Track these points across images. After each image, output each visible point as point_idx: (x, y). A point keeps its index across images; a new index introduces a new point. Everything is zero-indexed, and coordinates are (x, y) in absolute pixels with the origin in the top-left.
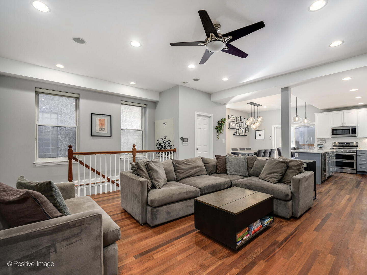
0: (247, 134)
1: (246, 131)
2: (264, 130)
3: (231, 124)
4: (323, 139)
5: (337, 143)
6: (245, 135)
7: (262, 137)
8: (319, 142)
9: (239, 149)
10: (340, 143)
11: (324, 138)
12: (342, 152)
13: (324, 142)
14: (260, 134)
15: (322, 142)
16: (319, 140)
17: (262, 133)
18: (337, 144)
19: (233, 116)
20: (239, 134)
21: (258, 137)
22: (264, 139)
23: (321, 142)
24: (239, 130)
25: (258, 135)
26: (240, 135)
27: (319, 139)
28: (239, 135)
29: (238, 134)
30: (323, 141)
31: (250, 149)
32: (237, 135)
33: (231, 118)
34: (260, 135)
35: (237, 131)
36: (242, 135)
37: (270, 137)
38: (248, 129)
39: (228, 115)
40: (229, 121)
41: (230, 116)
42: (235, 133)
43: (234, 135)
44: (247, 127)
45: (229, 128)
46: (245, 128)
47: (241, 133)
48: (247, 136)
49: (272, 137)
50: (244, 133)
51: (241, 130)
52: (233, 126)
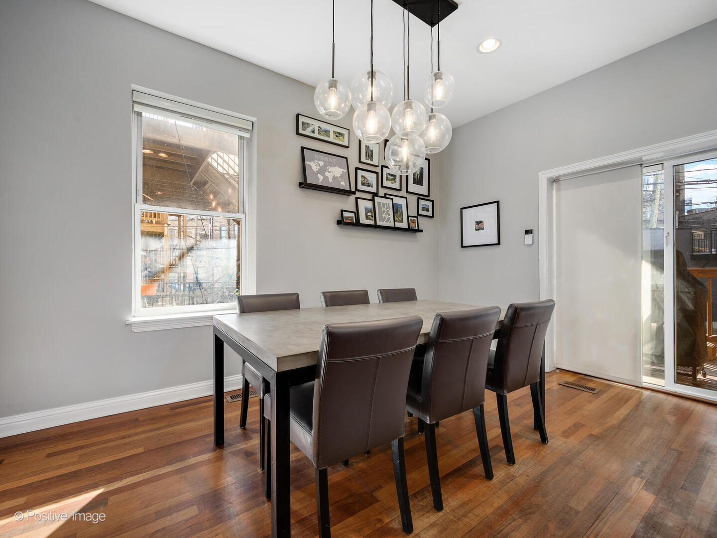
0: (423, 223)
1: (421, 212)
2: (498, 202)
3: (313, 165)
6: (409, 230)
9: (374, 297)
14: (479, 223)
17: (488, 214)
19: (332, 129)
20: (372, 222)
22: (499, 243)
24: (373, 200)
25: (474, 226)
26: (379, 223)
28: (375, 226)
29: (363, 220)
31: (408, 295)
32: (357, 224)
33: (316, 135)
34: (479, 225)
35: (364, 205)
36: (394, 229)
37: (529, 232)
38: (430, 204)
39: (298, 115)
40: (303, 148)
41: (308, 124)
42: (346, 214)
43: (339, 222)
44: (428, 196)
45: (300, 184)
46: (416, 197)
47: (389, 218)
48: (421, 231)
49: (535, 232)
50: (408, 217)
51: (386, 204)
52: (330, 176)
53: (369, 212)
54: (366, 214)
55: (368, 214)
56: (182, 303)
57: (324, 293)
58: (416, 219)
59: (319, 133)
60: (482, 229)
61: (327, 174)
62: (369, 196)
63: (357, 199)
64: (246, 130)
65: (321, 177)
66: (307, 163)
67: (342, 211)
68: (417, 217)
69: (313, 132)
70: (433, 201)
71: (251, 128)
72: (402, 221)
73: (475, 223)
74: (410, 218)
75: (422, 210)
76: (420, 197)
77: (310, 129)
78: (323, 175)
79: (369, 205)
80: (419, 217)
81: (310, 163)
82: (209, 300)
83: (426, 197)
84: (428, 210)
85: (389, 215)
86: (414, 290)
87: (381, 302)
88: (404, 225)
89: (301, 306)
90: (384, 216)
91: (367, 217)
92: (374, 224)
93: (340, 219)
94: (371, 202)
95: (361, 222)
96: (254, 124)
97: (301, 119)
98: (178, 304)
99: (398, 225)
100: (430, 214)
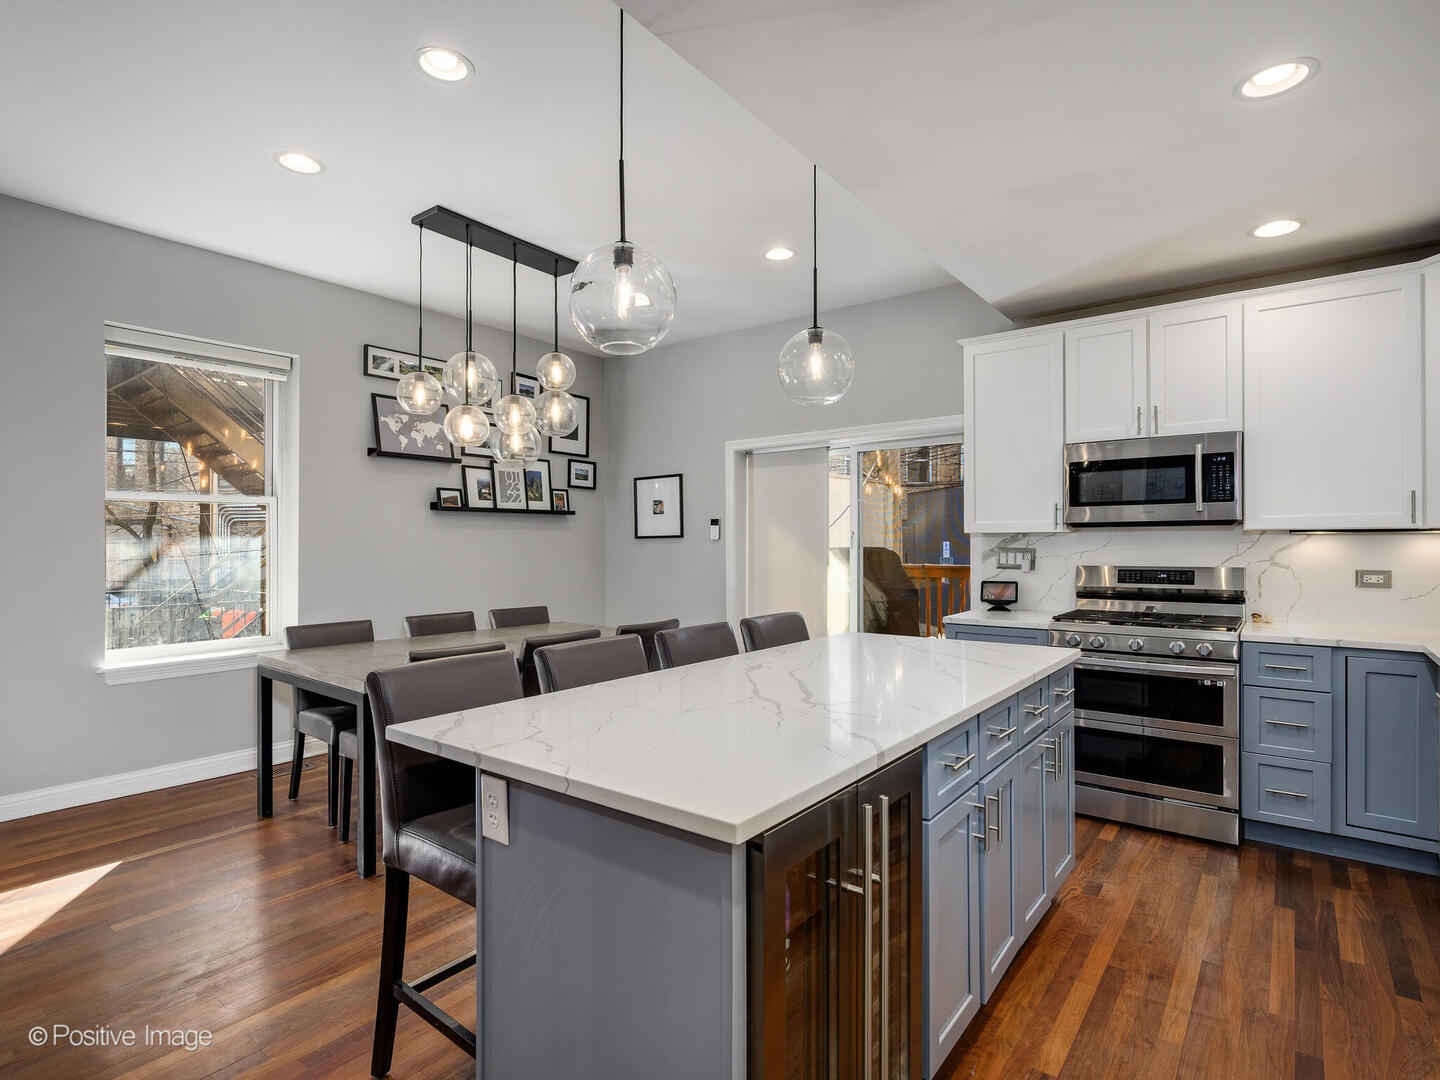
0: (577, 500)
1: (574, 482)
2: (680, 476)
3: (392, 422)
4: (1016, 537)
5: (1106, 570)
6: (554, 512)
7: (668, 524)
8: (993, 561)
9: (483, 621)
10: (1124, 574)
11: (1025, 535)
12: (1138, 653)
13: (1026, 565)
14: (658, 503)
15: (1011, 562)
16: (994, 545)
17: (666, 490)
18: (1107, 580)
19: (422, 363)
20: (488, 504)
21: (649, 525)
22: (682, 536)
23: (1003, 561)
24: (491, 468)
25: (651, 507)
26: (500, 505)
27: (996, 542)
28: (495, 510)
29: (474, 501)
30: (1019, 555)
32: (465, 508)
33: (396, 374)
34: (658, 507)
35: (476, 476)
36: (527, 511)
37: (715, 522)
38: (590, 468)
39: (366, 347)
40: (374, 396)
41: (382, 358)
42: (444, 494)
43: (434, 506)
44: (587, 456)
45: (371, 452)
46: (565, 459)
47: (518, 496)
48: (573, 513)
49: (722, 523)
50: (551, 490)
51: (514, 473)
52: (418, 437)
53: (484, 487)
54: (480, 491)
55: (483, 491)
56: (172, 641)
57: (407, 618)
58: (565, 493)
59: (401, 371)
60: (662, 512)
61: (414, 434)
62: (485, 463)
63: (464, 467)
64: (281, 371)
65: (404, 441)
66: (382, 419)
67: (439, 490)
68: (567, 491)
69: (392, 370)
70: (594, 464)
71: (288, 368)
72: (540, 499)
73: (652, 503)
74: (555, 492)
75: (576, 478)
76: (573, 458)
77: (385, 366)
78: (409, 437)
79: (485, 476)
80: (570, 491)
81: (386, 419)
82: (216, 634)
83: (583, 458)
84: (586, 478)
85: (518, 490)
86: (546, 608)
87: (495, 627)
88: (545, 505)
89: (376, 637)
90: (509, 492)
91: (481, 496)
92: (491, 507)
93: (436, 500)
94: (488, 472)
95: (472, 504)
96: (294, 361)
97: (372, 352)
98: (164, 642)
99: (534, 505)
100: (589, 483)
